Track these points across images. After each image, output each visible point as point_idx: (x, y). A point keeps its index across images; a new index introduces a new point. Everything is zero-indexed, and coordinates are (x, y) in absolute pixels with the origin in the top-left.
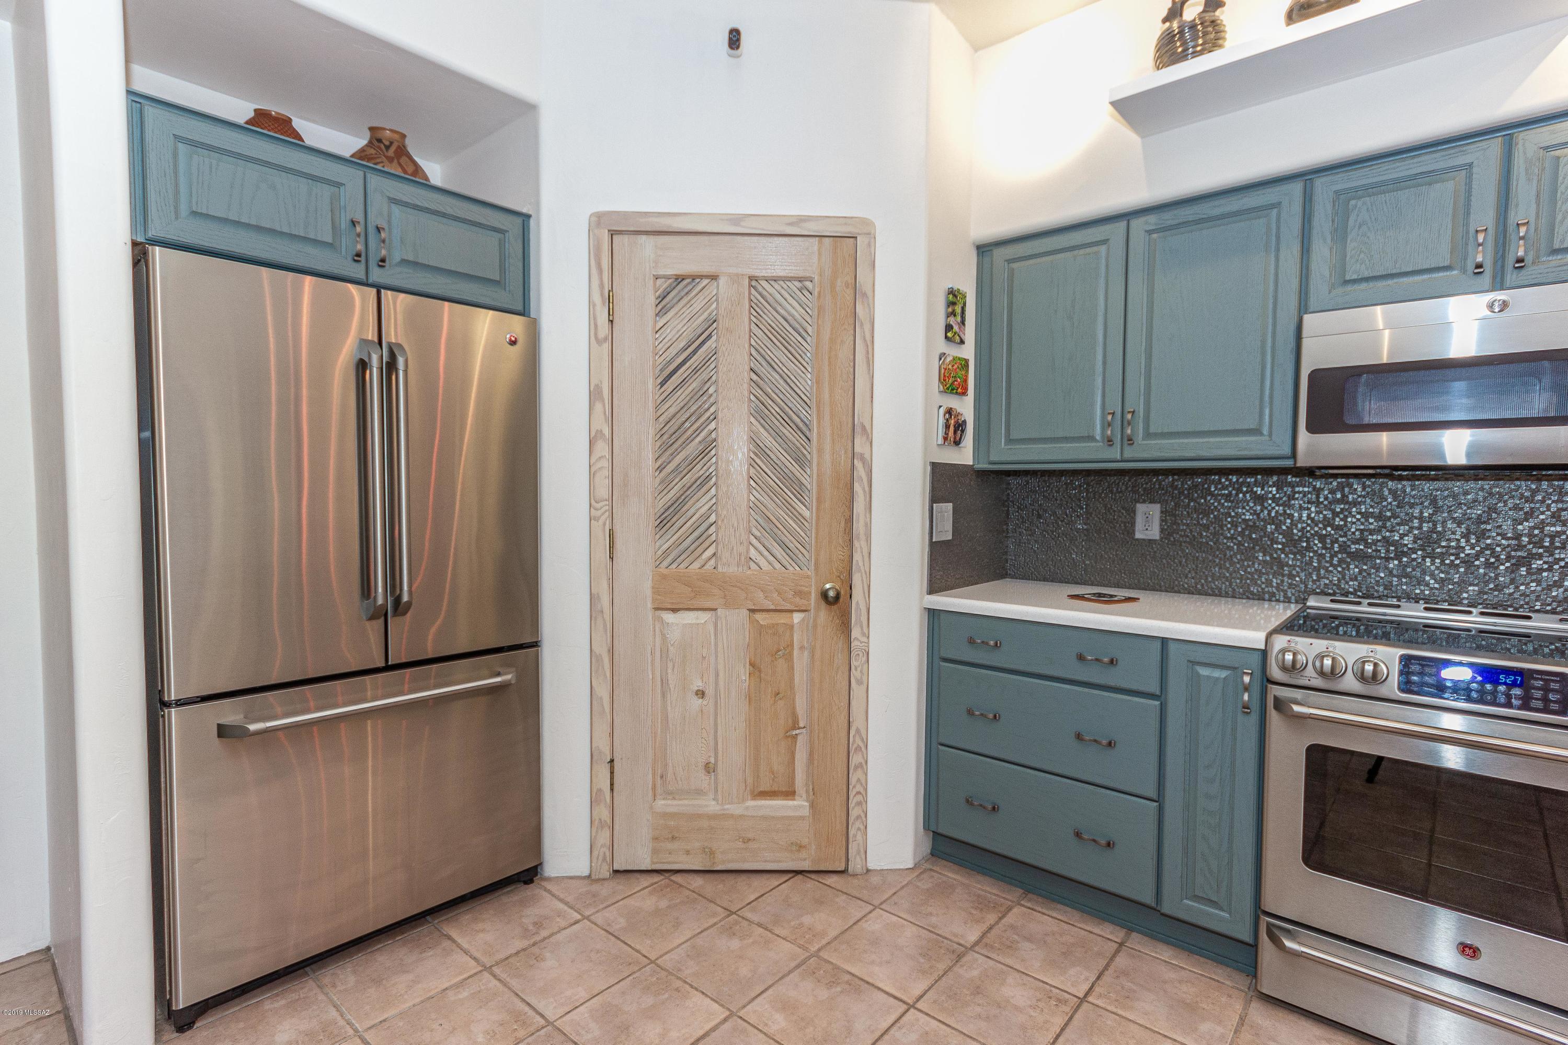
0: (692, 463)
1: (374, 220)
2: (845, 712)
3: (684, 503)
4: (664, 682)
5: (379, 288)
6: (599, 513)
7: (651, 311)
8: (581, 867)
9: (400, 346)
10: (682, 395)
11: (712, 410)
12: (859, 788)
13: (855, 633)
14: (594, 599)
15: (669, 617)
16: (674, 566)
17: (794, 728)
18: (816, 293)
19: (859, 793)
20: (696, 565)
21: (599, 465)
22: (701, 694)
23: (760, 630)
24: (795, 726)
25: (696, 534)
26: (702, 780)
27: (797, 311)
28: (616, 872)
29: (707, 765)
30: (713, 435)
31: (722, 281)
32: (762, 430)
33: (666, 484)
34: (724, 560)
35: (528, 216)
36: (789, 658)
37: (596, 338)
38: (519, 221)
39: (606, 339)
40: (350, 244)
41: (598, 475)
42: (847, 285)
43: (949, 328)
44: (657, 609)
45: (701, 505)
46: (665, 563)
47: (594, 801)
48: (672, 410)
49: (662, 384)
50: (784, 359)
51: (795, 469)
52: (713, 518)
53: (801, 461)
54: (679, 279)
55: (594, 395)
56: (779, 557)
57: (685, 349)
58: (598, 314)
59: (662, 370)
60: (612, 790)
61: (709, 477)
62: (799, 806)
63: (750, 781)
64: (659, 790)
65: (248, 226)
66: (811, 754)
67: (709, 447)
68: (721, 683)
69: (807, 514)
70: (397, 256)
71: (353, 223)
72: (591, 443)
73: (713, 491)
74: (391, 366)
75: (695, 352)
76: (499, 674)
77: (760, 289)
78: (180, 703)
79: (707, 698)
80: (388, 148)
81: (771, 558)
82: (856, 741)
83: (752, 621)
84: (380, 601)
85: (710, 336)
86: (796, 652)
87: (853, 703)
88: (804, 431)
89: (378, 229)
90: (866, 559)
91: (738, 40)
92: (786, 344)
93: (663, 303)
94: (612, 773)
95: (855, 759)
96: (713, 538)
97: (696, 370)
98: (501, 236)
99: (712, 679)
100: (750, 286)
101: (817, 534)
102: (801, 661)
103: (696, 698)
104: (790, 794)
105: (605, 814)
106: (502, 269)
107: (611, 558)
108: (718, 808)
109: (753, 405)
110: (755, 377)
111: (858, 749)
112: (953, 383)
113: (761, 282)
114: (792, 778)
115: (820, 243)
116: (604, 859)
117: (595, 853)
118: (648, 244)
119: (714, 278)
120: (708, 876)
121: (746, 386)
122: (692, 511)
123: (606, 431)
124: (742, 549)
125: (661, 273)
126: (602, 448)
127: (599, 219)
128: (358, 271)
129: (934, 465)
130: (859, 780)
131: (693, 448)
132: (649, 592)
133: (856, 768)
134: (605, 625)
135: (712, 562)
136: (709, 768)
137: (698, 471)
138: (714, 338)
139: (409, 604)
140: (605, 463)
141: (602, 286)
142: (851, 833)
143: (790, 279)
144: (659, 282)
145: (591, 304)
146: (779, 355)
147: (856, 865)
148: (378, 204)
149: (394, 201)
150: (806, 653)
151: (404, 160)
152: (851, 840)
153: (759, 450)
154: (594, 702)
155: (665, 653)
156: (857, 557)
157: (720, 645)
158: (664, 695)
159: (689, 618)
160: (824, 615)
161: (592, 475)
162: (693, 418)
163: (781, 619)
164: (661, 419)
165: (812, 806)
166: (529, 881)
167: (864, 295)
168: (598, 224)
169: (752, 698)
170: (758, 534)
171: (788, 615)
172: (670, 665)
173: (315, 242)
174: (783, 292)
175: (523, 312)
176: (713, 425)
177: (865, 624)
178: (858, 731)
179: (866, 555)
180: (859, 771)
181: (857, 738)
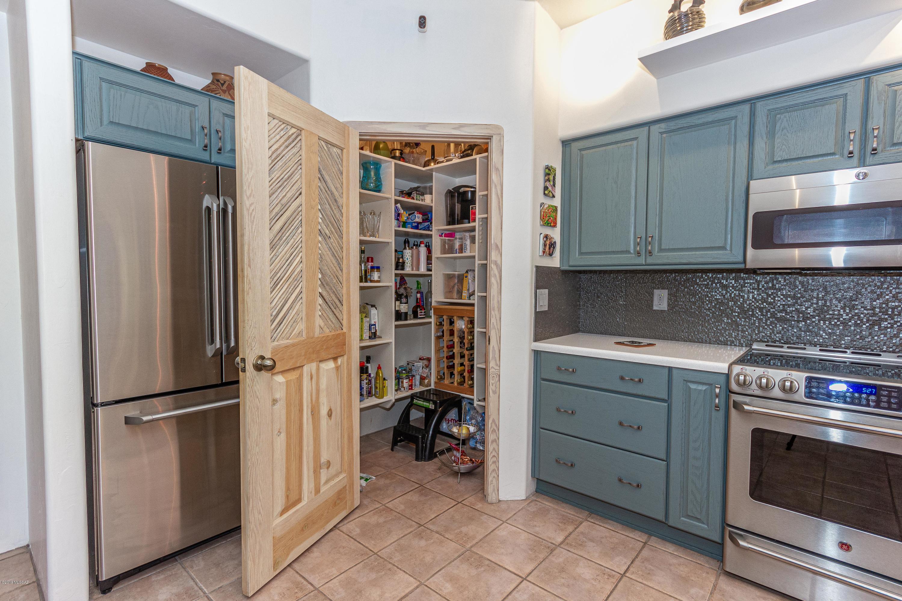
1: (214, 127)
5: (218, 165)
13: (492, 364)
19: (494, 456)
40: (201, 140)
43: (546, 188)
65: (142, 130)
70: (228, 147)
71: (203, 128)
74: (225, 210)
78: (103, 404)
80: (223, 85)
84: (218, 346)
87: (491, 404)
89: (217, 132)
90: (498, 321)
91: (425, 22)
95: (492, 437)
111: (494, 431)
112: (548, 220)
128: (205, 156)
129: (537, 267)
130: (494, 449)
133: (493, 442)
139: (235, 347)
142: (490, 479)
147: (492, 498)
148: (217, 117)
149: (226, 115)
151: (232, 92)
152: (489, 483)
156: (493, 320)
167: (497, 169)
173: (181, 139)
177: (498, 359)
178: (494, 420)
179: (498, 319)
180: (494, 444)
181: (493, 425)
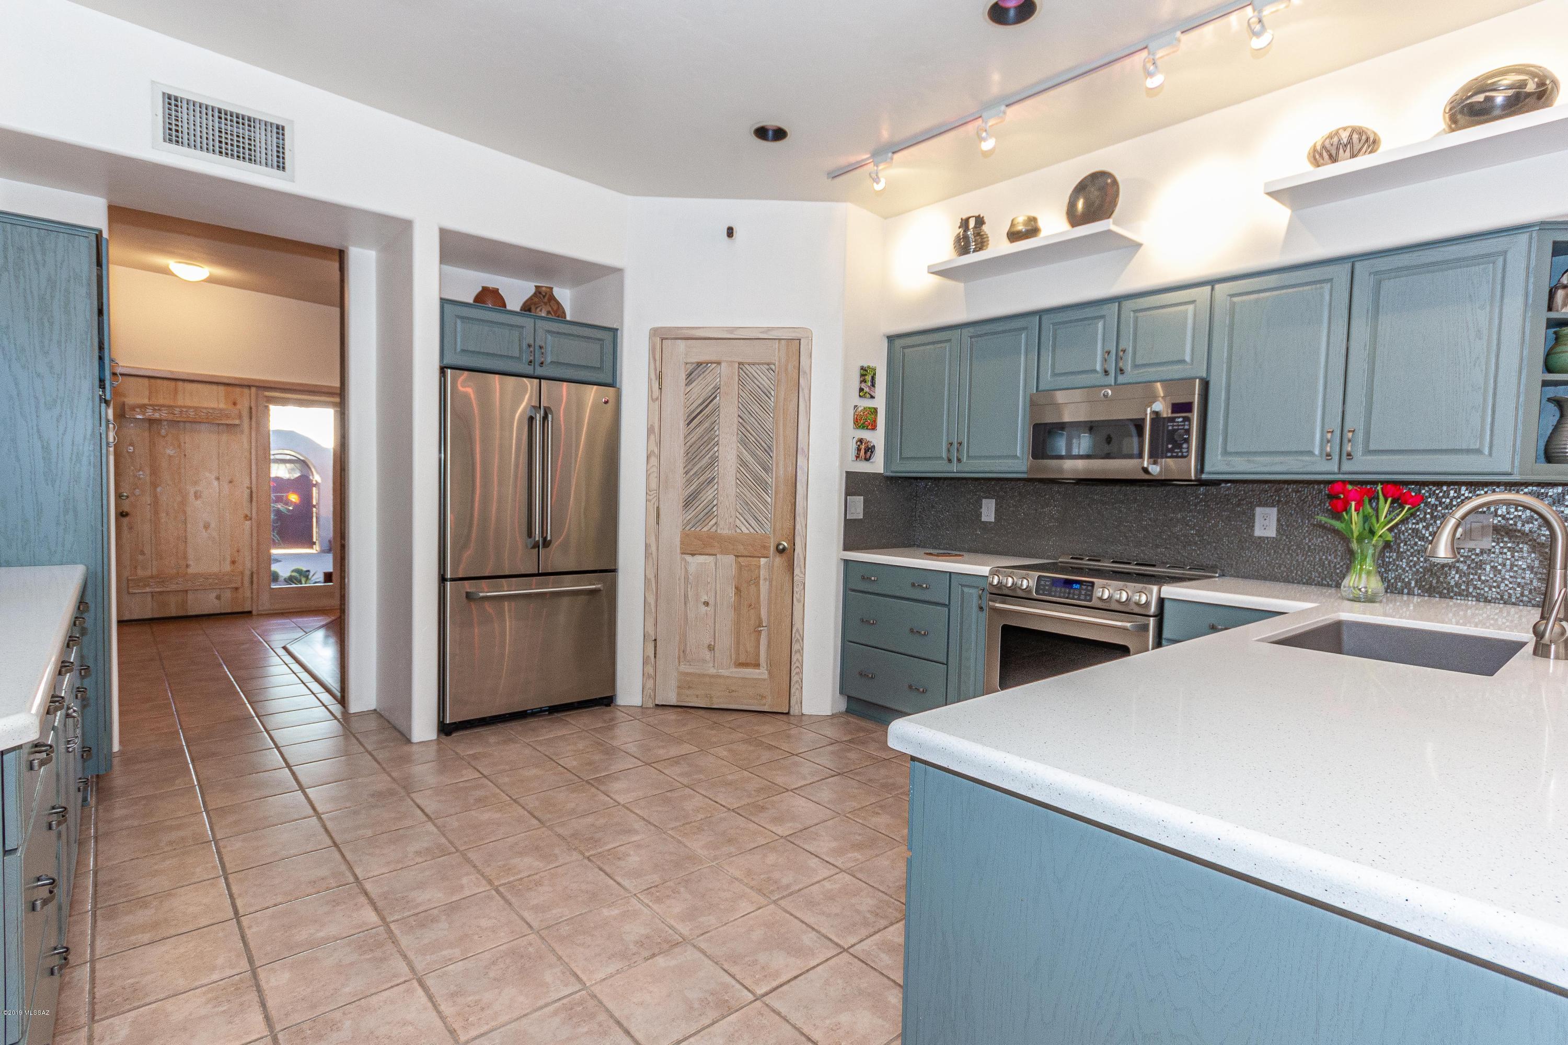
0: (704, 470)
1: (538, 343)
2: (790, 619)
3: (699, 493)
4: (686, 596)
5: (540, 378)
6: (652, 497)
7: (683, 382)
8: (636, 700)
9: (549, 408)
10: (700, 430)
11: (716, 440)
12: (797, 664)
13: (797, 571)
14: (647, 546)
15: (689, 558)
16: (693, 529)
17: (759, 626)
18: (776, 372)
19: (798, 667)
20: (705, 529)
21: (651, 471)
22: (706, 604)
23: (740, 568)
24: (760, 625)
25: (706, 511)
26: (708, 655)
27: (765, 382)
28: (657, 705)
29: (709, 646)
30: (717, 454)
31: (723, 364)
32: (744, 451)
33: (689, 482)
34: (721, 526)
35: (617, 330)
36: (757, 584)
37: (652, 399)
38: (611, 333)
39: (657, 399)
40: (526, 357)
41: (651, 476)
42: (794, 367)
43: (861, 390)
44: (682, 553)
45: (709, 494)
46: (688, 528)
47: (645, 662)
48: (693, 440)
49: (688, 424)
50: (757, 410)
51: (763, 474)
52: (715, 503)
53: (766, 469)
54: (699, 364)
55: (650, 430)
56: (753, 525)
57: (701, 404)
58: (653, 385)
59: (688, 417)
60: (655, 657)
61: (714, 478)
62: (761, 673)
63: (733, 656)
64: (682, 659)
65: (484, 353)
66: (769, 643)
67: (714, 460)
68: (718, 597)
69: (769, 500)
70: (549, 360)
71: (529, 346)
72: (648, 458)
73: (716, 486)
74: (545, 418)
75: (707, 406)
76: (594, 584)
77: (745, 370)
78: (452, 580)
79: (710, 606)
80: (544, 297)
81: (748, 526)
82: (796, 636)
83: (737, 563)
84: (537, 539)
85: (715, 397)
86: (761, 582)
87: (795, 613)
88: (768, 451)
89: (541, 347)
90: (804, 529)
91: (732, 233)
92: (759, 401)
93: (690, 378)
94: (655, 647)
95: (796, 647)
96: (715, 513)
97: (707, 417)
98: (601, 342)
99: (713, 594)
100: (739, 368)
101: (775, 512)
102: (764, 587)
103: (703, 606)
104: (757, 665)
105: (651, 671)
106: (602, 361)
107: (658, 523)
108: (715, 671)
109: (739, 436)
110: (741, 421)
111: (797, 641)
112: (864, 423)
113: (746, 366)
114: (758, 655)
115: (779, 343)
116: (650, 696)
117: (645, 693)
118: (682, 344)
119: (719, 363)
120: (708, 711)
121: (735, 426)
122: (704, 497)
123: (656, 451)
124: (731, 520)
125: (688, 361)
126: (654, 460)
127: (655, 332)
128: (529, 370)
129: (847, 472)
130: (797, 660)
131: (706, 460)
132: (678, 543)
133: (796, 652)
134: (653, 561)
135: (715, 527)
136: (711, 648)
137: (707, 475)
138: (718, 398)
139: (550, 541)
140: (655, 469)
141: (656, 370)
142: (793, 691)
143: (762, 364)
144: (688, 366)
145: (650, 379)
146: (756, 408)
147: (795, 710)
148: (540, 333)
149: (549, 332)
150: (767, 583)
151: (553, 302)
152: (792, 695)
153: (743, 463)
154: (647, 607)
155: (686, 578)
156: (798, 527)
157: (718, 575)
158: (685, 604)
159: (700, 559)
160: (778, 560)
161: (648, 476)
162: (705, 444)
163: (754, 561)
164: (688, 444)
165: (770, 673)
166: (608, 705)
167: (805, 373)
168: (654, 335)
169: (737, 608)
170: (741, 511)
171: (758, 559)
172: (689, 586)
173: (512, 357)
174: (758, 371)
175: (611, 385)
176: (716, 449)
177: (803, 566)
178: (797, 630)
179: (804, 526)
180: (798, 654)
181: (797, 635)
